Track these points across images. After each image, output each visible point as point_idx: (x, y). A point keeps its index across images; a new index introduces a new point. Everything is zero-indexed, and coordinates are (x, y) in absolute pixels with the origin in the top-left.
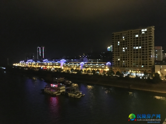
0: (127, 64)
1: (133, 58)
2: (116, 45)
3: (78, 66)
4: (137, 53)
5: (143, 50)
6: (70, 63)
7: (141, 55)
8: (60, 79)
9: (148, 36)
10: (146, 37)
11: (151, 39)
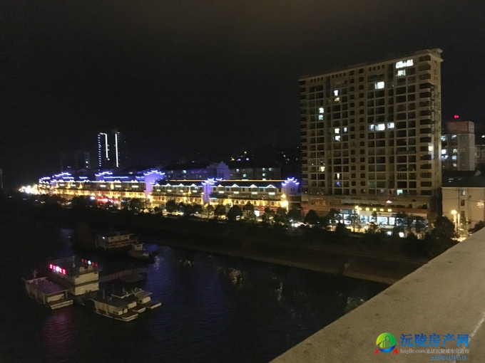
0: (350, 184)
1: (367, 164)
2: (314, 121)
3: (196, 191)
4: (382, 144)
5: (403, 134)
7: (395, 151)
9: (417, 84)
10: (412, 89)
11: (428, 95)
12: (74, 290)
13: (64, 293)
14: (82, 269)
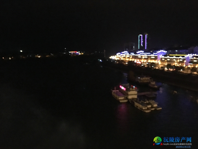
3: (181, 60)
6: (170, 56)
8: (144, 78)
12: (128, 96)
13: (124, 97)
14: (131, 89)
